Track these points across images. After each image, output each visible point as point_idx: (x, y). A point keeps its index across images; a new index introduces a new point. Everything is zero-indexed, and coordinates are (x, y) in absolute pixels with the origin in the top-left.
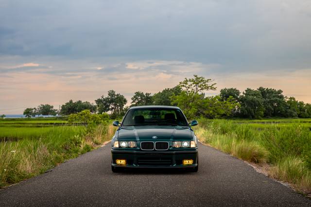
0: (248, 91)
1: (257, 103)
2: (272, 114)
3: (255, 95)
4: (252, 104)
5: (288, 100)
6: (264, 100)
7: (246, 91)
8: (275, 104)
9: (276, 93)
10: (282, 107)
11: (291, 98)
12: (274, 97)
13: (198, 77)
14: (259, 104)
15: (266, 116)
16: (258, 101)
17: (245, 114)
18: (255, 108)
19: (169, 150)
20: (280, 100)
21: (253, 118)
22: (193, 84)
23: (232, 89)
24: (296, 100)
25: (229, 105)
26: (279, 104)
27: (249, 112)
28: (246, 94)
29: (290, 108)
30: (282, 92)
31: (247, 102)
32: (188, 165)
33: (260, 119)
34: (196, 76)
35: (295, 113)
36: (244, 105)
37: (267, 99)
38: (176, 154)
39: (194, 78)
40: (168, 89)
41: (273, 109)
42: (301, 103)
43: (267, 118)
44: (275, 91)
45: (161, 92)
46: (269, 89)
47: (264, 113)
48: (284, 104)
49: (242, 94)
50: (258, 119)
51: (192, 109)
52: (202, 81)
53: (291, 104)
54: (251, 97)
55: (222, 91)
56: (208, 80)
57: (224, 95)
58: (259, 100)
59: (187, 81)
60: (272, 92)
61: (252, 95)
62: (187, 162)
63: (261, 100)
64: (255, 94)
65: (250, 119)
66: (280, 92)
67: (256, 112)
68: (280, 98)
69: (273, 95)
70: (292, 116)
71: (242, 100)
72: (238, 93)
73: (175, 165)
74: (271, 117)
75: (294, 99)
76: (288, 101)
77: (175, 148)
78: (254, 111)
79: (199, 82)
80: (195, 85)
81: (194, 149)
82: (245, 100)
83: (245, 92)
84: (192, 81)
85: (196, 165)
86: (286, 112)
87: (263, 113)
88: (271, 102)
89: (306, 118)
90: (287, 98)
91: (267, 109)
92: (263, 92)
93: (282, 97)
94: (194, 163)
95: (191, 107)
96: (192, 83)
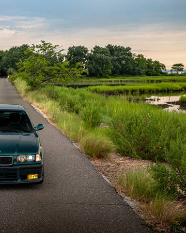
0: (97, 48)
1: (105, 61)
2: (120, 72)
3: (103, 53)
4: (100, 62)
5: (136, 57)
6: (111, 58)
7: (94, 48)
8: (124, 62)
9: (124, 51)
10: (130, 65)
11: (139, 56)
12: (122, 54)
13: (46, 42)
14: (108, 62)
15: (114, 74)
16: (106, 59)
17: (92, 72)
18: (103, 66)
19: (13, 165)
20: (129, 57)
21: (101, 76)
22: (41, 50)
23: (80, 47)
24: (145, 57)
25: (76, 72)
26: (127, 62)
27: (97, 70)
28: (94, 52)
29: (138, 66)
30: (130, 49)
31: (95, 60)
32: (33, 179)
33: (108, 78)
34: (43, 42)
35: (143, 70)
36: (92, 63)
37: (115, 57)
38: (21, 169)
39: (42, 44)
40: (16, 47)
41: (121, 67)
42: (150, 61)
43: (115, 76)
44: (124, 48)
45: (8, 50)
46: (117, 46)
47: (112, 71)
48: (133, 61)
49: (90, 52)
50: (106, 77)
51: (39, 76)
52: (49, 47)
53: (139, 61)
54: (99, 55)
55: (70, 49)
56: (56, 46)
57: (72, 53)
58: (108, 58)
59: (34, 47)
60: (121, 50)
61: (101, 53)
62: (32, 177)
63: (109, 58)
64: (103, 51)
65: (98, 78)
66: (129, 49)
67: (104, 71)
68: (129, 55)
69: (122, 52)
70: (140, 74)
71: (90, 58)
72: (86, 50)
73: (19, 181)
74: (119, 75)
75: (142, 56)
76: (136, 59)
77: (19, 162)
78: (102, 69)
79: (47, 48)
80: (42, 51)
81: (39, 163)
82: (93, 57)
83: (93, 50)
84: (40, 47)
85: (41, 179)
86: (134, 70)
87: (110, 71)
88: (119, 60)
89: (153, 75)
90: (135, 55)
91: (115, 67)
92: (111, 50)
93: (130, 54)
94: (39, 177)
95: (38, 75)
96: (39, 49)
